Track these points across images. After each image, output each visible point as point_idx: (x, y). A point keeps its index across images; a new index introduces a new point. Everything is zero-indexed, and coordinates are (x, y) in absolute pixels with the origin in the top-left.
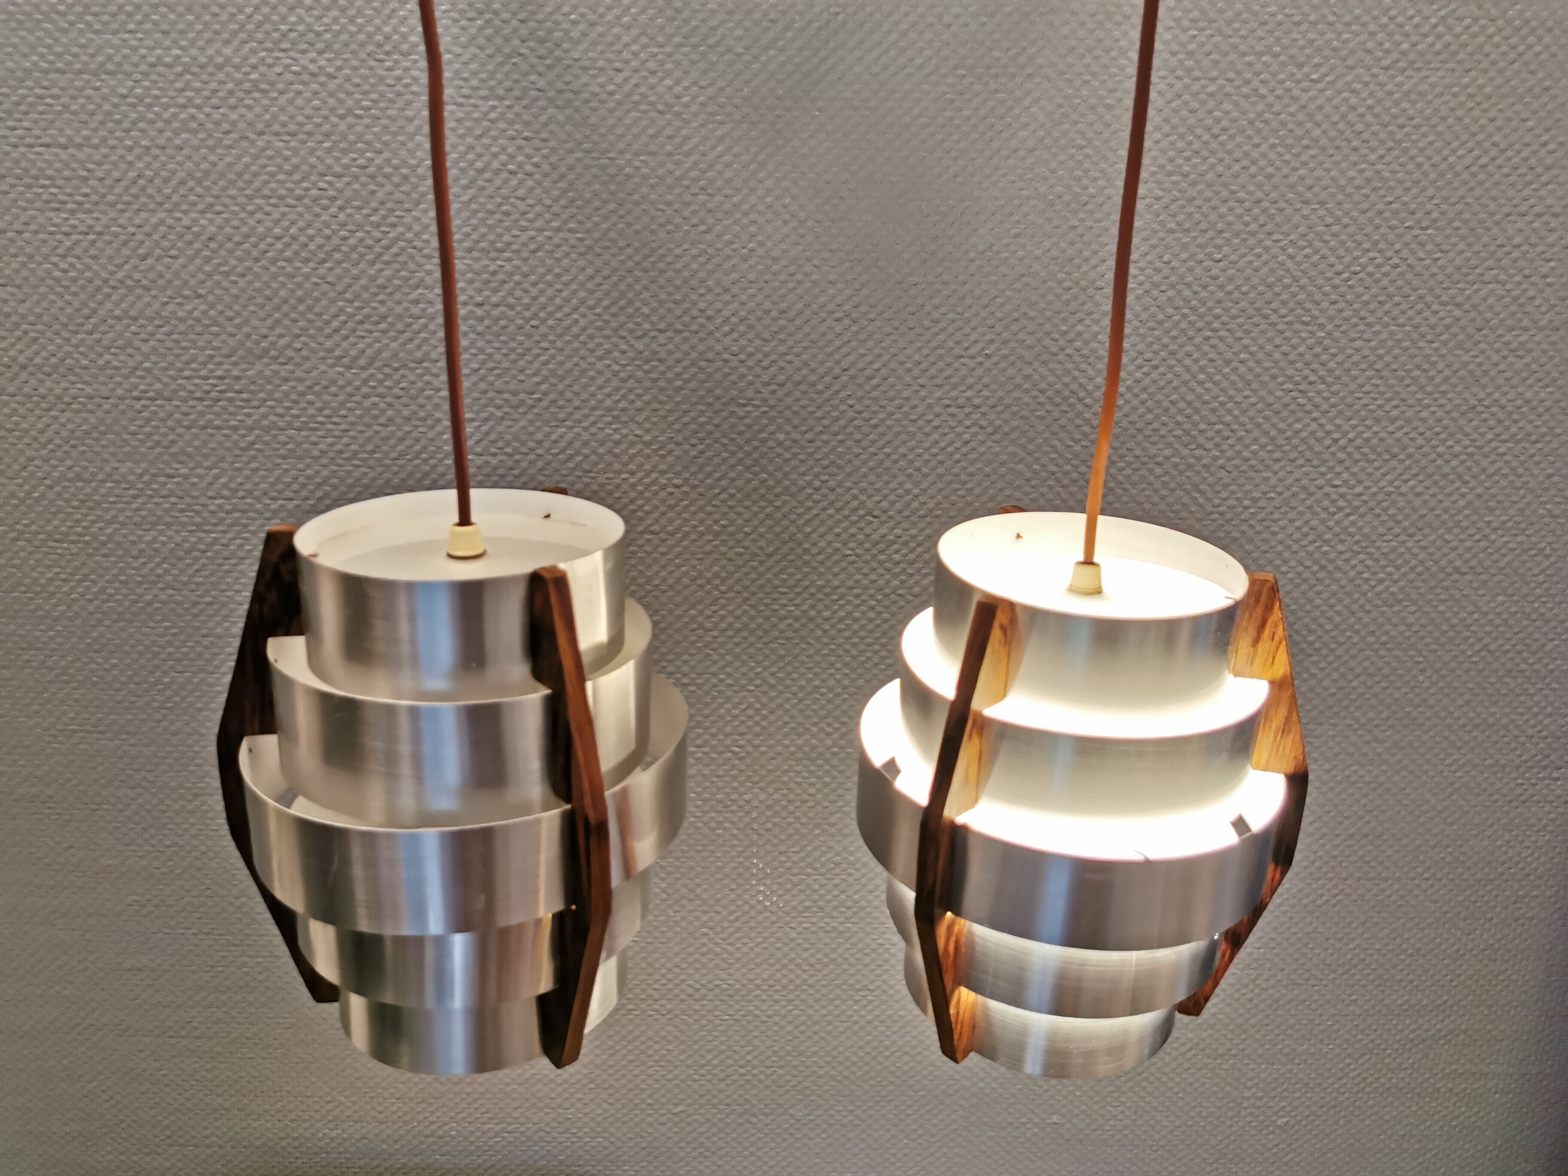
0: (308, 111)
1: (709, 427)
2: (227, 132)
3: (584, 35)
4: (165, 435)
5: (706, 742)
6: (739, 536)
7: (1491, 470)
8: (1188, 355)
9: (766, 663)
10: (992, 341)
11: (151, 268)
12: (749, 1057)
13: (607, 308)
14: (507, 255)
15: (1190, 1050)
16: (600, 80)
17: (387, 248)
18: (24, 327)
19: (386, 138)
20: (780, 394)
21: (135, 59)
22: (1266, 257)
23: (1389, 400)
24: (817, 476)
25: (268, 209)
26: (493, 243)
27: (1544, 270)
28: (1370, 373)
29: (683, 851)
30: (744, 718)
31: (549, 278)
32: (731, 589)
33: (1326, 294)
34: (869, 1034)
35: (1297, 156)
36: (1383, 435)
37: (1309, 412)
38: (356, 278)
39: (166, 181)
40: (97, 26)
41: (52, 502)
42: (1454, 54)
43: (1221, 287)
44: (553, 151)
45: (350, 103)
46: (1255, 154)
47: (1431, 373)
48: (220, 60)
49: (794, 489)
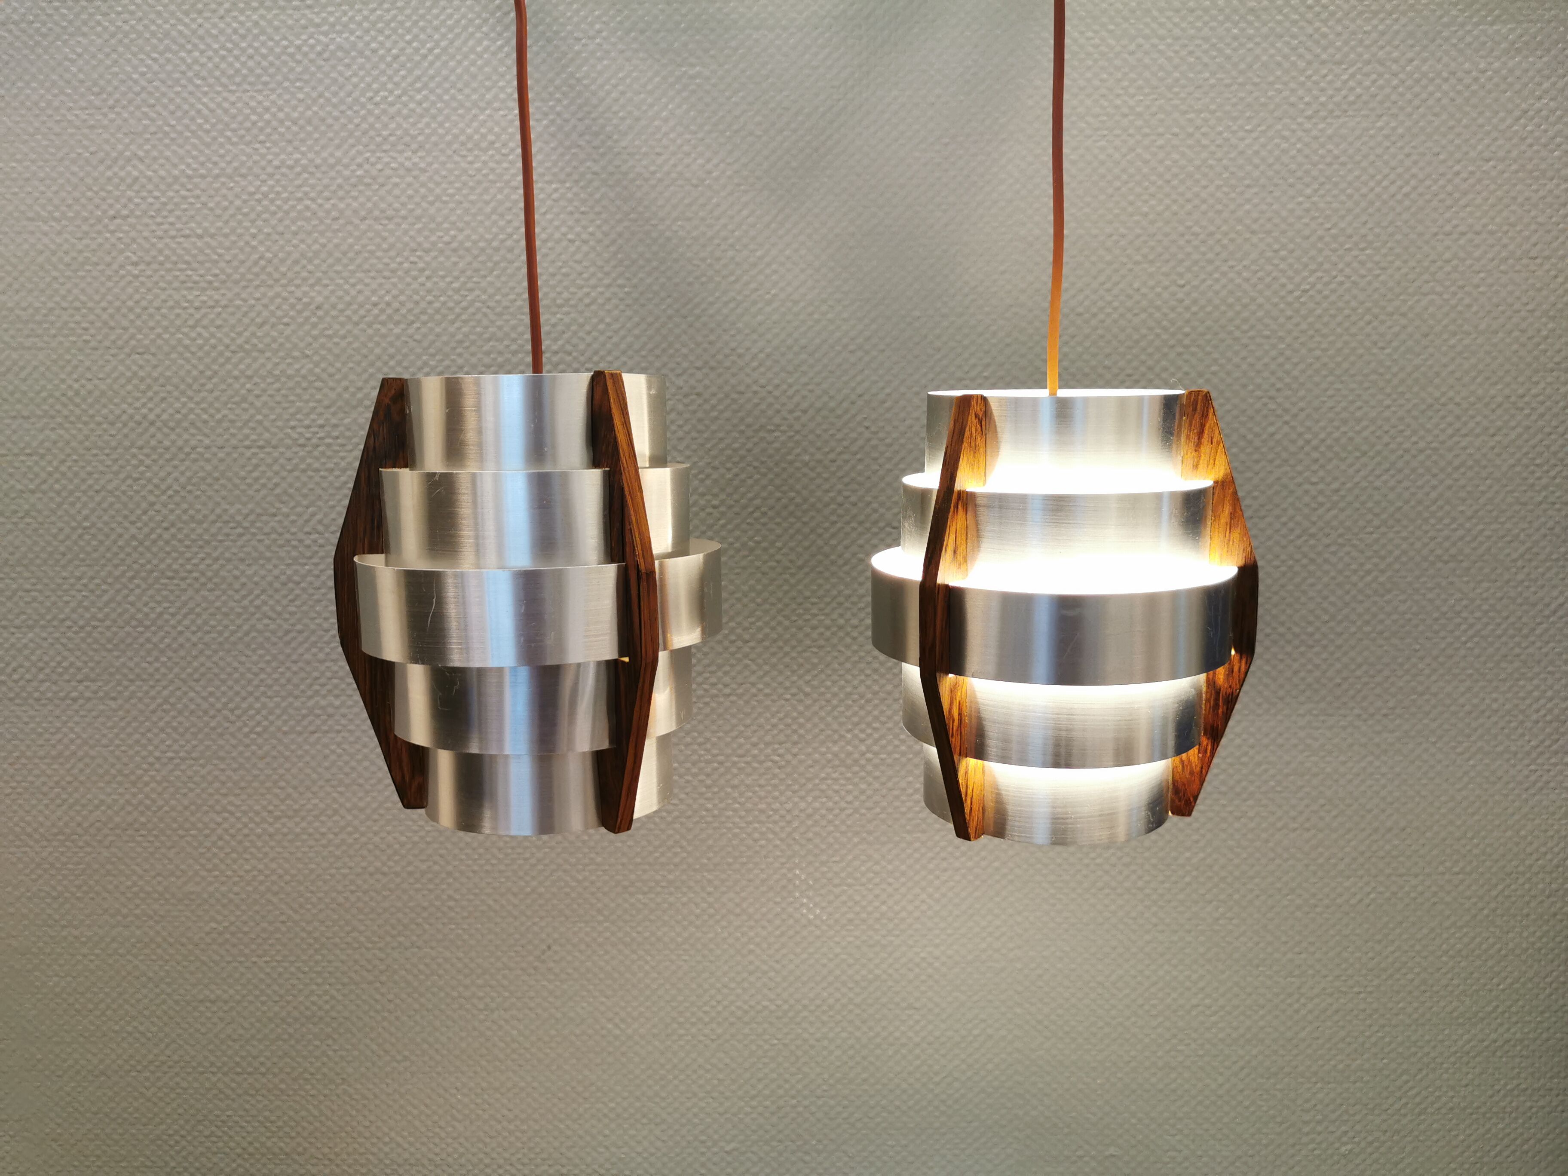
0: (403, 199)
1: (742, 452)
2: (336, 219)
3: (630, 128)
4: (269, 479)
5: (748, 751)
6: (772, 551)
7: (1456, 463)
8: (1165, 369)
9: (801, 672)
10: (988, 365)
11: (267, 334)
12: (800, 1087)
13: (651, 350)
14: (565, 309)
15: (1242, 1068)
16: (644, 162)
17: (465, 309)
18: (156, 388)
19: (467, 218)
20: (804, 419)
21: (263, 163)
22: (1224, 281)
23: (1352, 402)
24: (840, 492)
25: (367, 281)
26: (554, 300)
27: (1476, 281)
28: (1330, 378)
29: (730, 864)
30: (782, 727)
31: (601, 327)
32: (765, 601)
33: (1282, 311)
34: (918, 1057)
35: (1242, 193)
36: (1350, 434)
37: (1279, 416)
38: (438, 336)
39: (283, 261)
40: (235, 140)
41: (167, 542)
42: (1366, 103)
43: (1187, 309)
44: (606, 221)
45: (438, 191)
46: (1204, 195)
47: (1388, 377)
48: (332, 161)
49: (819, 506)
